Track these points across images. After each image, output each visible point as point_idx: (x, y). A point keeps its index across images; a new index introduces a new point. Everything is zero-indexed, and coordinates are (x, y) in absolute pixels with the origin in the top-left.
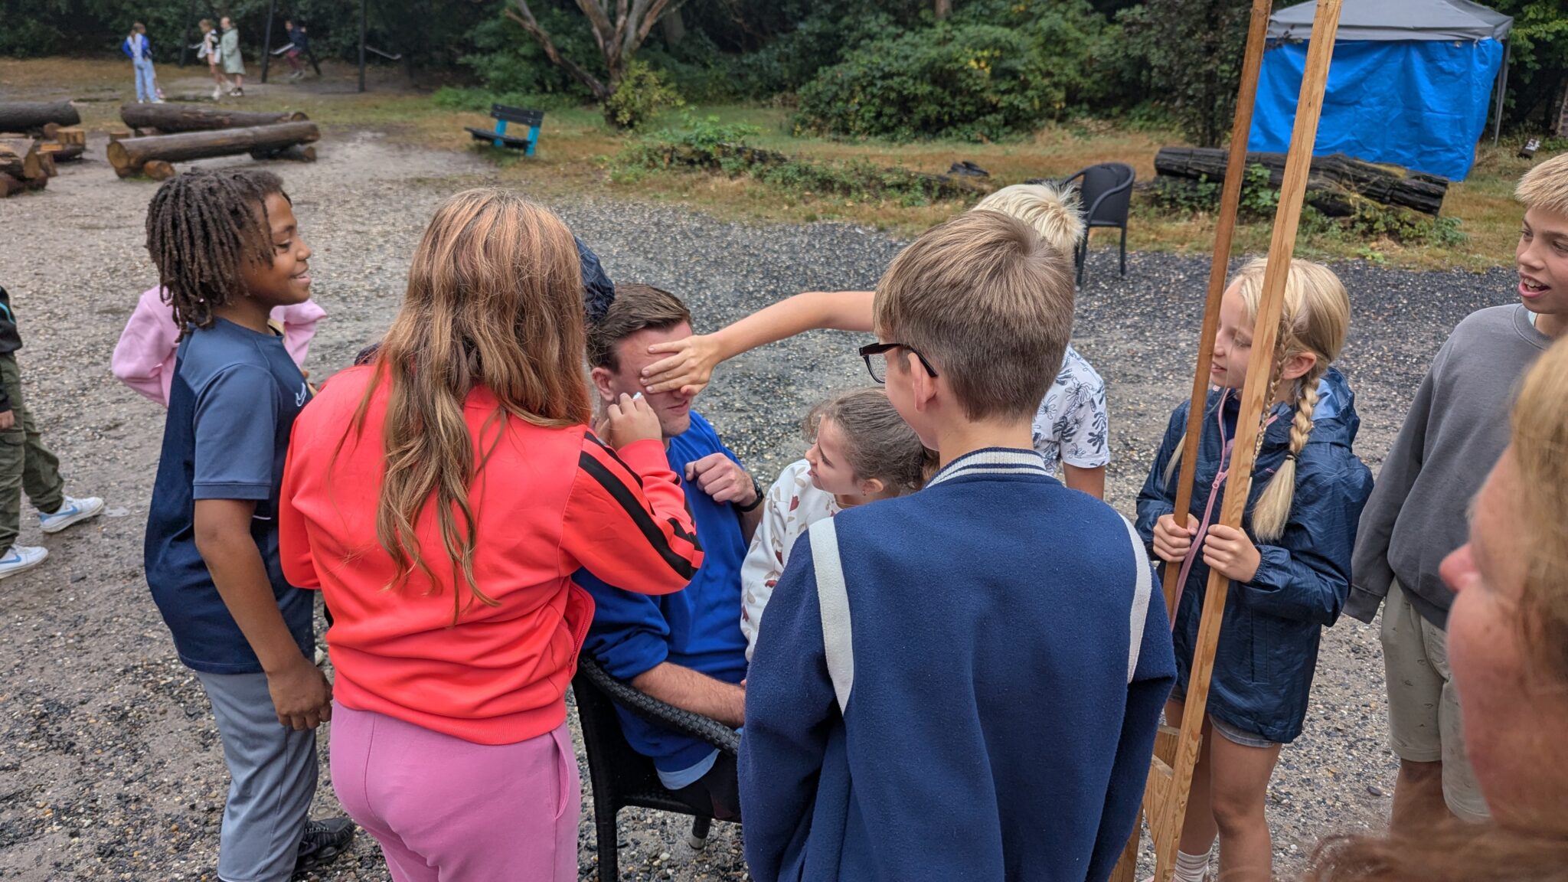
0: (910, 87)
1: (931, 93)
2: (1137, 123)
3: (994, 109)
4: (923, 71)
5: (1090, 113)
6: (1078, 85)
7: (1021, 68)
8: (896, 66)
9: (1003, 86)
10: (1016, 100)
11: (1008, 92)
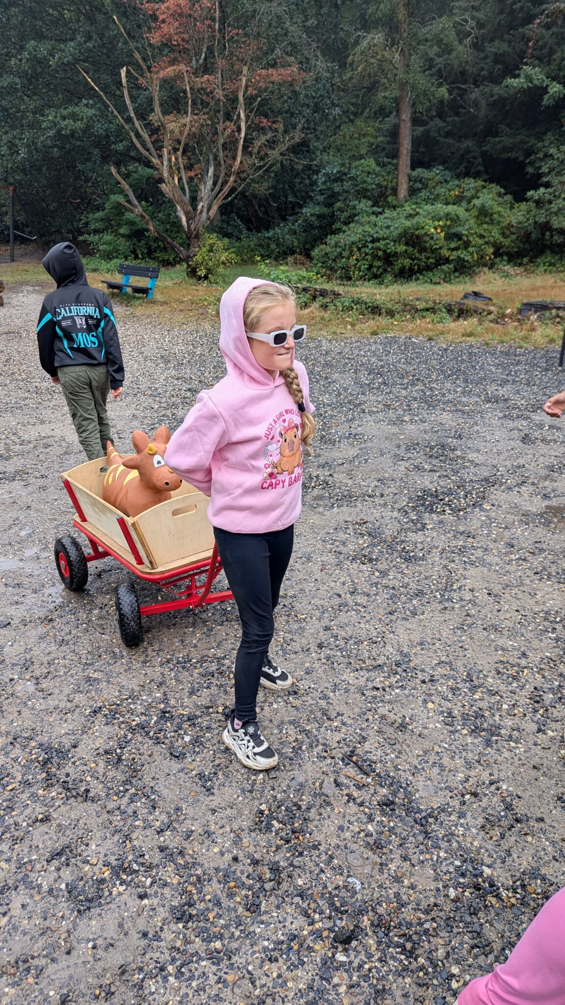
0: (392, 248)
1: (406, 251)
2: (542, 268)
3: (447, 261)
4: (400, 236)
5: (509, 262)
6: (501, 243)
7: (464, 232)
8: (381, 234)
9: (453, 245)
10: (462, 254)
11: (456, 249)
